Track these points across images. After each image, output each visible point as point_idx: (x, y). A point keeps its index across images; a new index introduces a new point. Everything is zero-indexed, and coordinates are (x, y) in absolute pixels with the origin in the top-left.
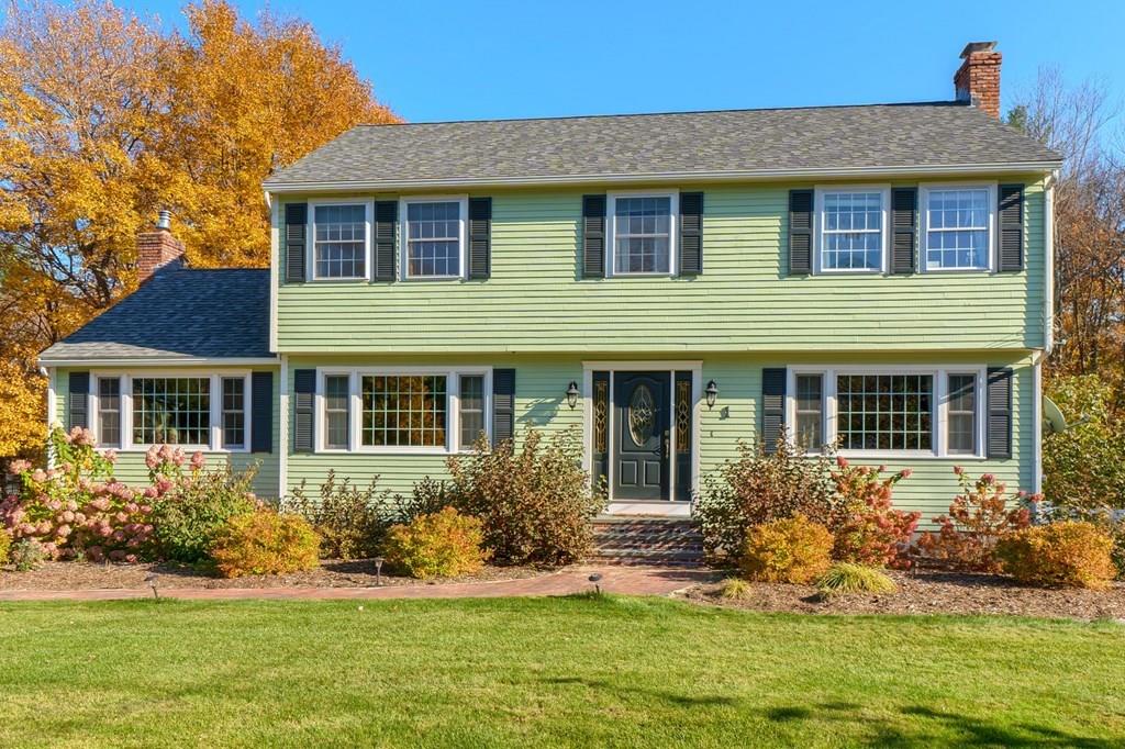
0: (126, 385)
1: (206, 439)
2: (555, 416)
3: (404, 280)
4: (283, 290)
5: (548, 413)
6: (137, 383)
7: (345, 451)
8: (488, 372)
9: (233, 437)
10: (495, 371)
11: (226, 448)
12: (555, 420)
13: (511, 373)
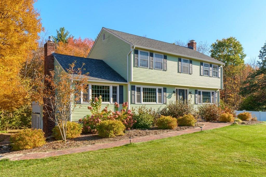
0: (90, 86)
1: (109, 100)
2: (171, 97)
3: (154, 69)
4: (134, 68)
5: (170, 96)
6: (93, 87)
7: (140, 103)
8: (162, 88)
9: (115, 100)
10: (163, 88)
11: (114, 103)
12: (171, 98)
13: (166, 88)
